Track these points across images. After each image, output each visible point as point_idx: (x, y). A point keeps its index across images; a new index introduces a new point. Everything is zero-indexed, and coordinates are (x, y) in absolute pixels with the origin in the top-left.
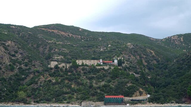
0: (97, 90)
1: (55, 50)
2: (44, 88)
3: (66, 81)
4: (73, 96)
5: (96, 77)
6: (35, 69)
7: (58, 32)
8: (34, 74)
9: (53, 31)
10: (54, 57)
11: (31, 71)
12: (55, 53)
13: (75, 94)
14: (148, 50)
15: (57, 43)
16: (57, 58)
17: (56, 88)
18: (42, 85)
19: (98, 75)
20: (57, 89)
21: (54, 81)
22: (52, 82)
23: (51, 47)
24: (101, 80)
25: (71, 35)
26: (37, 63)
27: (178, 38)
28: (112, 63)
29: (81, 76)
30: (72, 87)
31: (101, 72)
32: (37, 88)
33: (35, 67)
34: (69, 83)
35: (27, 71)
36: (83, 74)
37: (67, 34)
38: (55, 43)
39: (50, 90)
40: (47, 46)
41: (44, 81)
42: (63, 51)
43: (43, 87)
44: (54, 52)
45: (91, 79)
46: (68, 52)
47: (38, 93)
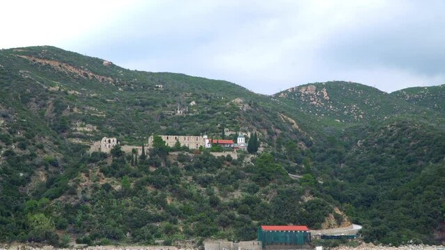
0: (231, 212)
1: (71, 111)
2: (97, 204)
3: (150, 189)
4: (175, 226)
5: (217, 178)
6: (46, 156)
7: (60, 66)
8: (46, 169)
9: (47, 62)
10: (74, 129)
11: (38, 161)
12: (75, 117)
13: (180, 221)
14: (282, 117)
15: (69, 92)
16: (81, 129)
17: (127, 205)
18: (89, 196)
19: (221, 174)
20: (130, 208)
21: (118, 188)
22: (113, 189)
23: (58, 102)
24: (231, 186)
25: (91, 74)
26: (46, 140)
27: (316, 91)
28: (232, 146)
29: (181, 176)
30: (167, 202)
31: (225, 166)
32: (77, 206)
33: (45, 152)
34: (157, 193)
35: (28, 162)
36: (185, 171)
37: (82, 72)
38: (66, 93)
39: (112, 212)
40: (48, 99)
41: (92, 187)
42: (92, 112)
43: (94, 203)
44: (72, 114)
45: (205, 183)
46: (104, 116)
47: (85, 219)
